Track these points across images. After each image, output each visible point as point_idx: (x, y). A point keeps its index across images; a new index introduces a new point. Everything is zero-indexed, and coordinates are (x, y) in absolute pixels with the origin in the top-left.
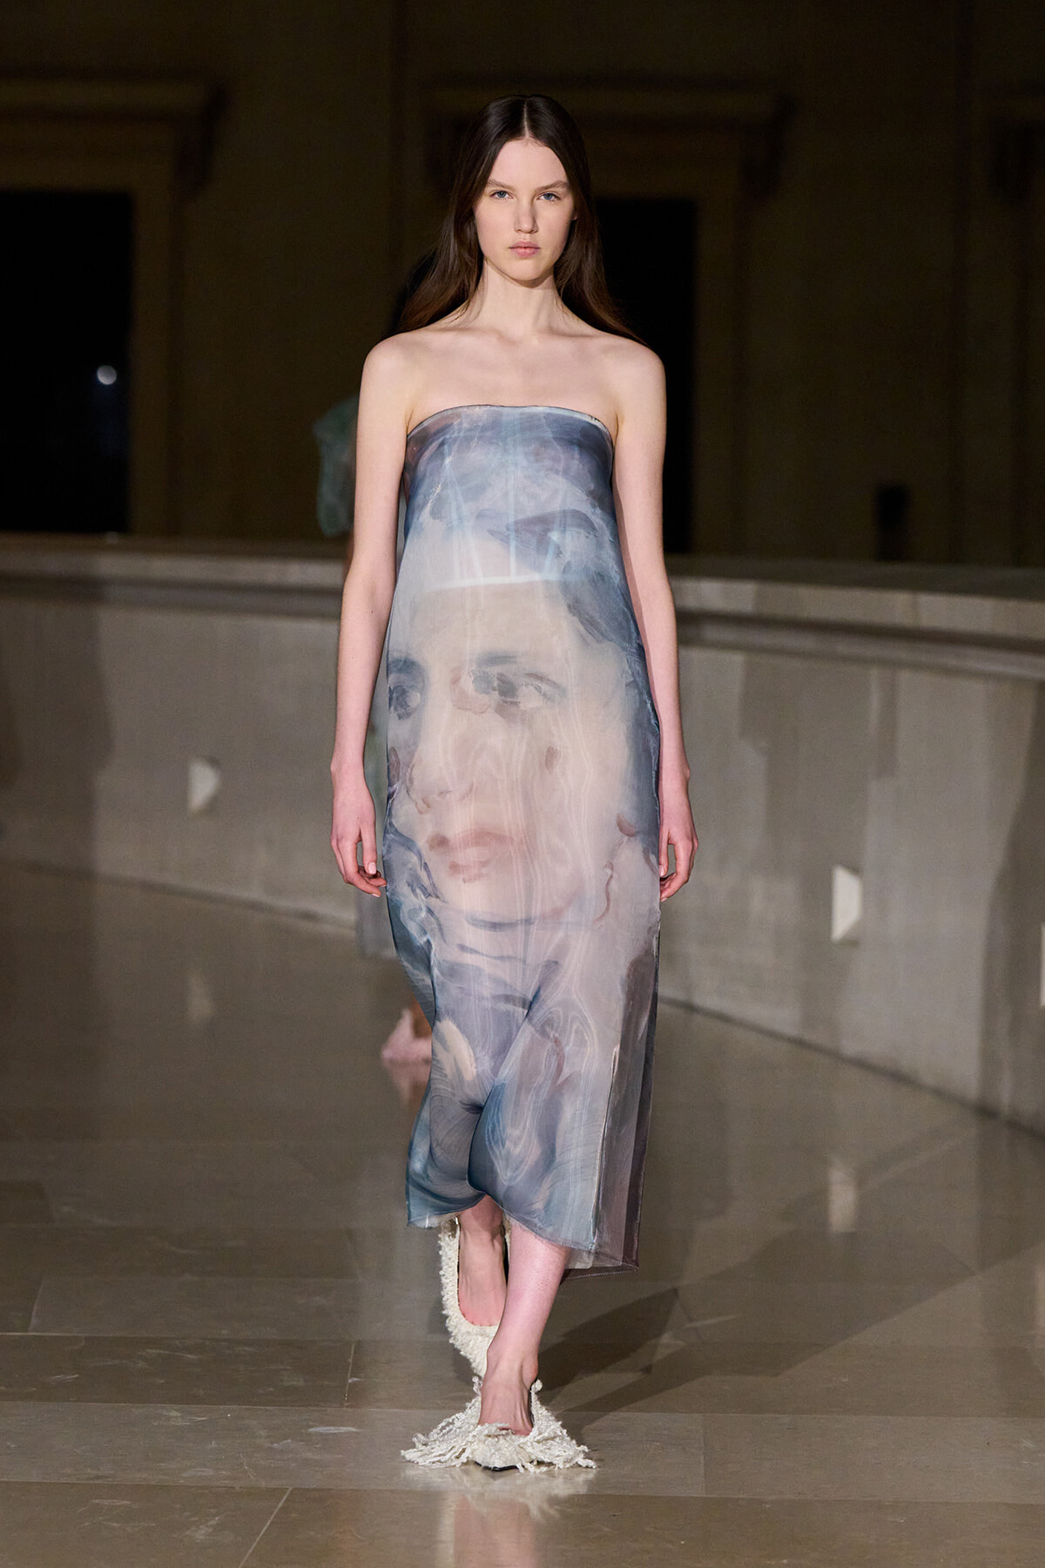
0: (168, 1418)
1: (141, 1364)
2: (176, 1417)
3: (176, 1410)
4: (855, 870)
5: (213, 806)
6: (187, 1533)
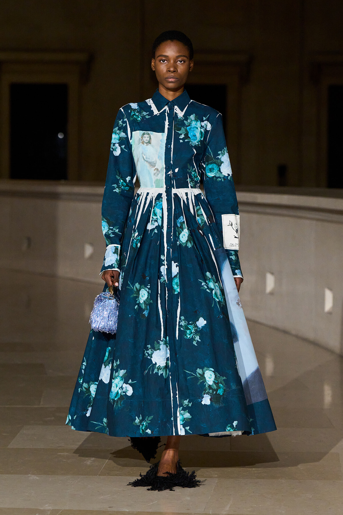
4: (272, 274)
5: (91, 257)
6: (85, 462)
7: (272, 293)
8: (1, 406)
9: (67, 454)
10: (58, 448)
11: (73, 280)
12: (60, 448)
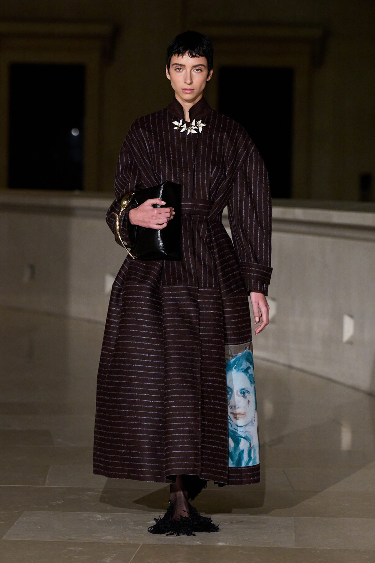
0: (96, 518)
1: (87, 498)
3: (99, 515)
4: (351, 316)
6: (103, 560)
7: (350, 342)
8: (1, 485)
9: (80, 548)
10: (68, 541)
12: (71, 541)
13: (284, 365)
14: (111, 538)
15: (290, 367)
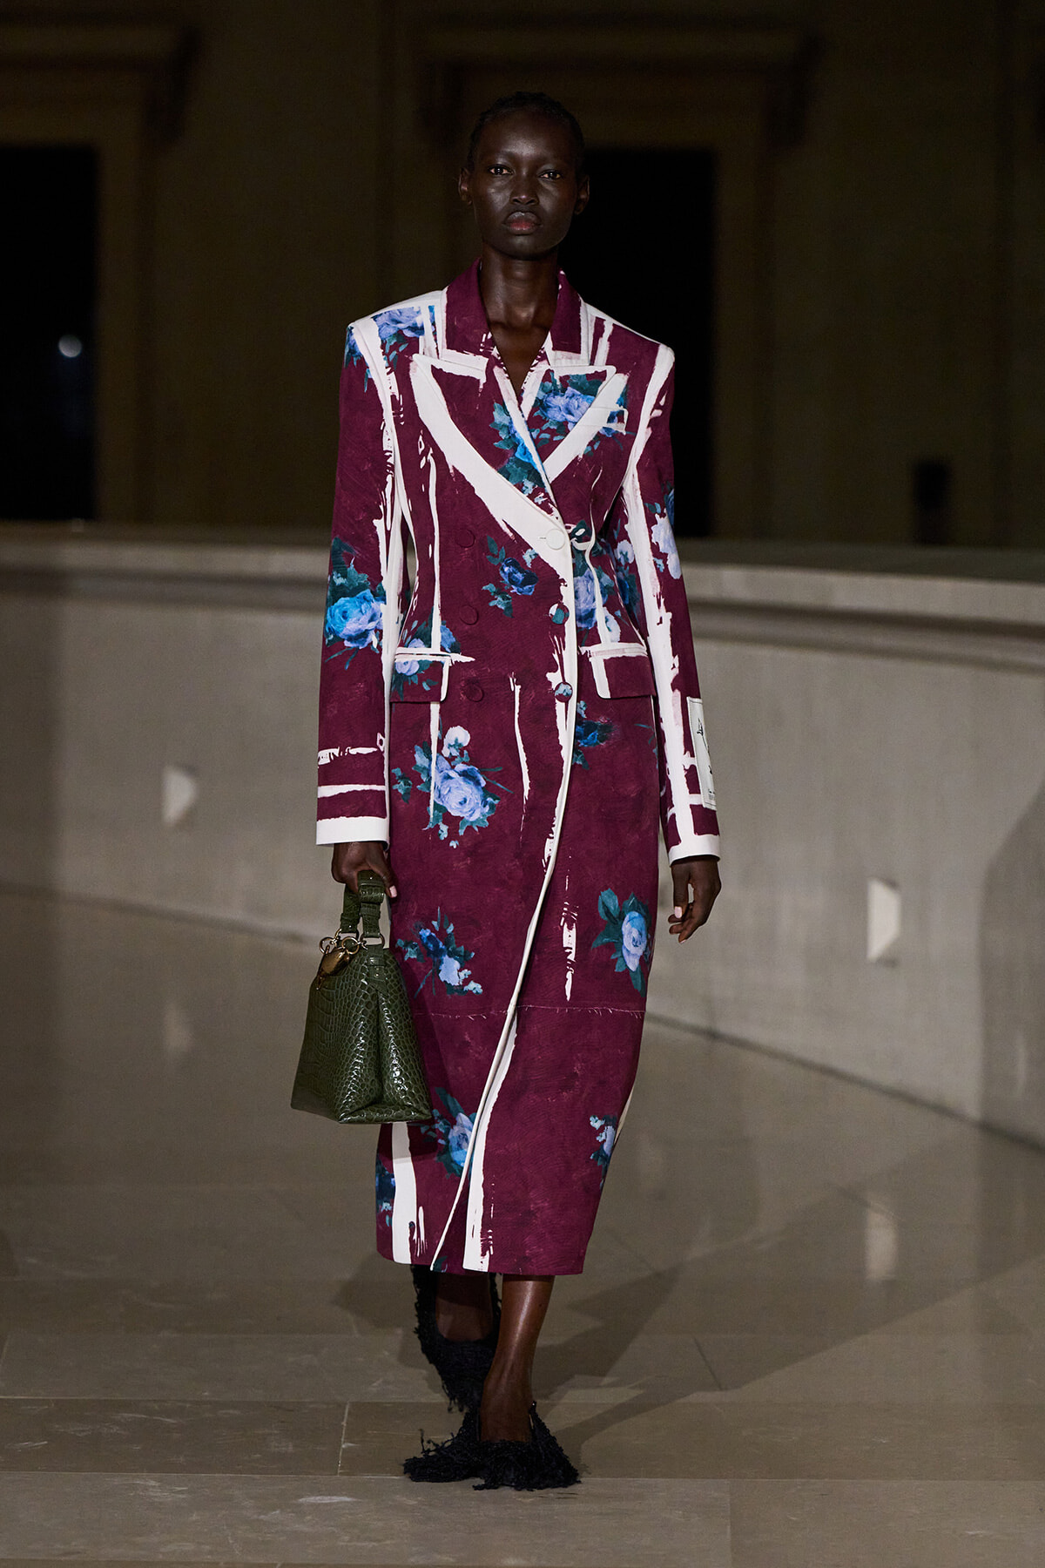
0: (146, 1488)
1: (115, 1429)
2: (154, 1487)
3: (154, 1479)
5: (190, 818)
7: (890, 961)
11: (121, 908)
13: (696, 1030)
14: (189, 1547)
15: (713, 1035)
